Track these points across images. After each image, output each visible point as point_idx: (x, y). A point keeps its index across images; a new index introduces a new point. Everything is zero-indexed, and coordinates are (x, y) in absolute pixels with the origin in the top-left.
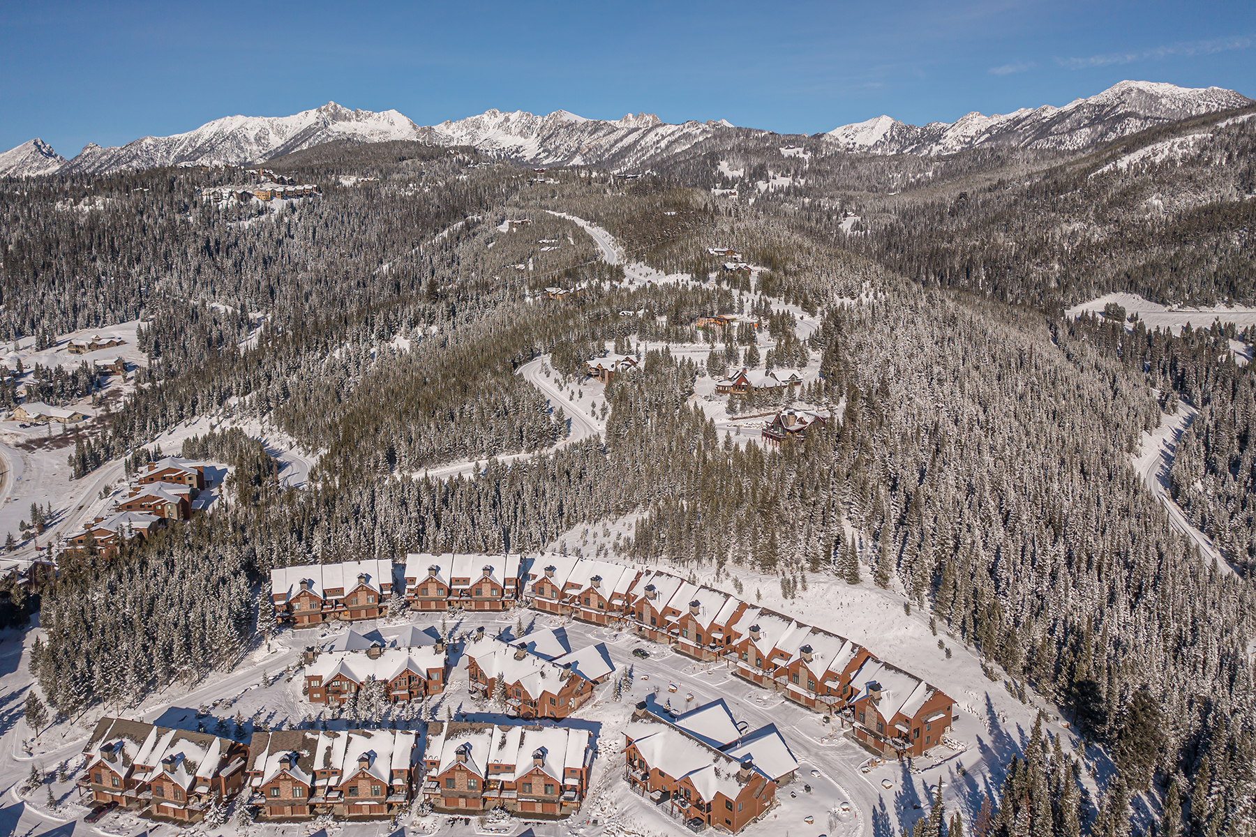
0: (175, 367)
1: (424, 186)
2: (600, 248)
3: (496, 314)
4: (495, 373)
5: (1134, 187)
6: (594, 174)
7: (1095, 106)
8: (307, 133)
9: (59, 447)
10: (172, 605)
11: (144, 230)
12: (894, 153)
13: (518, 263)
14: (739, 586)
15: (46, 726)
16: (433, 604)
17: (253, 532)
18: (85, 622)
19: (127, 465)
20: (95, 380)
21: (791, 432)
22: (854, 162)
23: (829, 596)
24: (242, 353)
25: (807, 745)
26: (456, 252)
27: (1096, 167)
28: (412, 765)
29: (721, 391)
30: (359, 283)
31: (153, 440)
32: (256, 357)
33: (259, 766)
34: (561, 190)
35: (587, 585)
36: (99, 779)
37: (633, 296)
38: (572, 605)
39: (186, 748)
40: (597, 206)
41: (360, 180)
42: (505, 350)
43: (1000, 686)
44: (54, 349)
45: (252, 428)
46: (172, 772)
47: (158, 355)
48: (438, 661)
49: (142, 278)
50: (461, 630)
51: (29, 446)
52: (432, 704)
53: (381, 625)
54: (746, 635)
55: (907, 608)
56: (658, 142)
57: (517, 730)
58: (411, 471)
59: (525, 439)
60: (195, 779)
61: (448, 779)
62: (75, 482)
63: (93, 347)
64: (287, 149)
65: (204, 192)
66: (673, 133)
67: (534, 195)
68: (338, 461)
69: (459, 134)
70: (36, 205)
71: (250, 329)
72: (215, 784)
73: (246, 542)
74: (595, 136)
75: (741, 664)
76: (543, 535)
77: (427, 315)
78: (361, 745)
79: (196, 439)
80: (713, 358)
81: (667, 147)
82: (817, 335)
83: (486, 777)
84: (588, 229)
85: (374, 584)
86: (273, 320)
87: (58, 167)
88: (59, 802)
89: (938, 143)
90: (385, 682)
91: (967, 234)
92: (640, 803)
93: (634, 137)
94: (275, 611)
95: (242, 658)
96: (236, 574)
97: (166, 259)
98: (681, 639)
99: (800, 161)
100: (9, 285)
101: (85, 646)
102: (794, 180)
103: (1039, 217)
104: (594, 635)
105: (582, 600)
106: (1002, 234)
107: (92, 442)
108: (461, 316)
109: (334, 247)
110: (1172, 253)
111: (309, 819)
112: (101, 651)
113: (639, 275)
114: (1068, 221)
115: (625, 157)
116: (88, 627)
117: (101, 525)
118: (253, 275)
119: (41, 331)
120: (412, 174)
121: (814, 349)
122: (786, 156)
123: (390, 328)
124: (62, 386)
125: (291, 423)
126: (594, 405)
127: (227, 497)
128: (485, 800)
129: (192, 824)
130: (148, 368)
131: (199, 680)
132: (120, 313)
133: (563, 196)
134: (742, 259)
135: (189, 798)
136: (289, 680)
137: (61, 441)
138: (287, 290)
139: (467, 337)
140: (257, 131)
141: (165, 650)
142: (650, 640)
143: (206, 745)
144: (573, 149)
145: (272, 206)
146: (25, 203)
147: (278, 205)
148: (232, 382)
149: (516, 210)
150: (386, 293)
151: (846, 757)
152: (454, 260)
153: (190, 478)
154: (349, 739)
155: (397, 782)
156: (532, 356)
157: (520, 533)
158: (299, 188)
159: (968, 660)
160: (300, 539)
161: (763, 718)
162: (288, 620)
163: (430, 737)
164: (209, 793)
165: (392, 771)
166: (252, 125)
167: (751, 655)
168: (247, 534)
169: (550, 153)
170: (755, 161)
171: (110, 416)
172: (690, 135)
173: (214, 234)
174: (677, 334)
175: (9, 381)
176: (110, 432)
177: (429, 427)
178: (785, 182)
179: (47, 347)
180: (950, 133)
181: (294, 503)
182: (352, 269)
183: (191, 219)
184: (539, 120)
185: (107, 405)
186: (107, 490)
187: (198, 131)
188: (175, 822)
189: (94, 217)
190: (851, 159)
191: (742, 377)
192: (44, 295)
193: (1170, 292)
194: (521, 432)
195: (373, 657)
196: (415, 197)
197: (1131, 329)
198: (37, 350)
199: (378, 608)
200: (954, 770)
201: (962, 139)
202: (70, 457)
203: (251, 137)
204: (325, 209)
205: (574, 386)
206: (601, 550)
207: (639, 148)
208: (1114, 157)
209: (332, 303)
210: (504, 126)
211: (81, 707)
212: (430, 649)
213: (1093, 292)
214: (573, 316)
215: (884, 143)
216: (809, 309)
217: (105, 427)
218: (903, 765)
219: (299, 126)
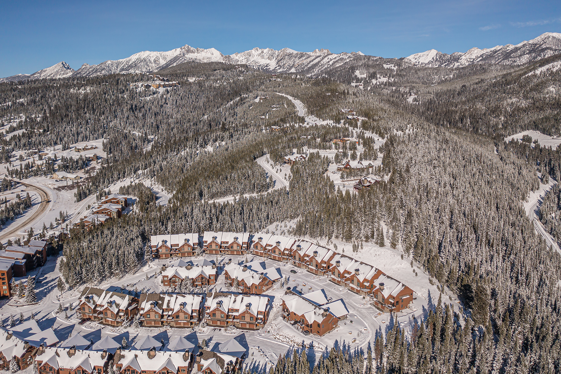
0: (117, 158)
1: (224, 82)
2: (298, 109)
3: (250, 137)
4: (246, 161)
5: (542, 82)
6: (298, 76)
7: (532, 44)
8: (176, 59)
9: (71, 189)
10: (113, 248)
11: (106, 101)
12: (437, 66)
13: (262, 115)
14: (336, 247)
15: (65, 291)
16: (214, 251)
17: (145, 222)
18: (80, 253)
19: (97, 197)
20: (86, 163)
21: (365, 186)
22: (417, 70)
23: (371, 251)
24: (144, 153)
25: (354, 307)
26: (236, 110)
27: (525, 73)
28: (200, 308)
29: (339, 169)
30: (194, 124)
31: (108, 187)
32: (150, 154)
33: (143, 306)
34: (283, 84)
35: (274, 245)
36: (84, 309)
37: (307, 130)
38: (269, 253)
39: (116, 298)
40: (298, 91)
41: (197, 79)
42: (251, 152)
43: (435, 287)
44: (69, 150)
45: (147, 183)
46: (111, 307)
47: (110, 153)
48: (214, 272)
49: (105, 121)
50: (224, 261)
51: (59, 189)
52: (210, 288)
53: (193, 259)
54: (335, 265)
55: (402, 256)
56: (329, 62)
57: (241, 296)
58: (209, 200)
59: (256, 188)
60: (119, 310)
61: (213, 314)
62: (77, 203)
63: (85, 149)
64: (167, 65)
65: (131, 85)
66: (335, 58)
67: (271, 86)
68: (180, 195)
69: (241, 58)
70: (63, 91)
71: (148, 143)
72: (126, 312)
73: (142, 225)
74: (301, 59)
75: (333, 276)
76: (260, 226)
77: (221, 137)
78: (181, 300)
79: (124, 187)
80: (337, 156)
81: (333, 64)
82: (383, 147)
83: (228, 313)
84: (293, 101)
85: (191, 243)
86: (158, 139)
87: (71, 74)
88: (69, 317)
89: (457, 62)
90: (193, 279)
91: (464, 103)
92: (286, 324)
93: (318, 59)
94: (152, 252)
95: (139, 270)
96: (137, 237)
97: (115, 113)
98: (310, 267)
99: (392, 70)
100: (52, 123)
101: (80, 262)
102: (389, 79)
103: (497, 96)
104: (276, 265)
105: (273, 251)
106: (480, 104)
107: (84, 188)
108: (235, 138)
109: (184, 108)
110: (556, 113)
111: (161, 327)
112: (86, 264)
113: (312, 121)
114: (510, 98)
115: (314, 69)
116: (81, 255)
117: (86, 219)
118: (150, 120)
119: (64, 143)
120: (219, 77)
121: (381, 153)
122: (386, 68)
123: (205, 143)
124: (72, 165)
125: (163, 181)
126: (286, 175)
127: (136, 209)
128: (227, 322)
129: (118, 327)
130: (106, 158)
131: (122, 277)
132: (96, 136)
133: (283, 86)
134: (356, 114)
135: (117, 317)
136: (156, 277)
137: (71, 187)
138: (164, 126)
139: (237, 147)
140: (155, 58)
141: (109, 264)
142: (298, 267)
143: (123, 298)
144: (291, 65)
145: (159, 91)
146: (58, 89)
147: (161, 90)
148: (140, 164)
149: (263, 92)
150: (205, 128)
151: (369, 312)
152: (235, 114)
153: (122, 202)
154: (177, 298)
155: (194, 314)
156: (263, 154)
157: (251, 225)
158: (171, 83)
159: (424, 276)
160: (163, 225)
161: (338, 296)
162: (157, 256)
163: (207, 298)
164: (124, 316)
165: (192, 310)
166: (152, 55)
167: (336, 273)
168: (142, 223)
169: (281, 67)
170: (372, 70)
171: (91, 177)
172: (343, 59)
173: (135, 103)
174: (323, 146)
175: (51, 163)
176: (91, 184)
177: (217, 182)
178: (385, 80)
179: (66, 149)
180: (463, 57)
181: (161, 211)
182: (191, 118)
183: (125, 96)
184: (277, 52)
185: (90, 173)
186: (89, 206)
187: (130, 58)
188: (111, 326)
189: (86, 95)
190: (415, 69)
191: (348, 163)
192: (65, 128)
193: (553, 130)
194: (254, 185)
195: (188, 269)
196: (220, 87)
197: (534, 147)
198: (63, 150)
199: (192, 253)
200: (411, 317)
201: (469, 60)
202: (75, 193)
203: (152, 60)
204: (181, 92)
205: (278, 167)
206: (283, 233)
207: (320, 65)
208: (534, 69)
209: (182, 132)
210: (261, 55)
211: (78, 285)
212: (211, 267)
213: (518, 130)
214: (281, 138)
215: (433, 62)
216: (382, 136)
217: (89, 182)
218: (391, 315)
219: (172, 55)
